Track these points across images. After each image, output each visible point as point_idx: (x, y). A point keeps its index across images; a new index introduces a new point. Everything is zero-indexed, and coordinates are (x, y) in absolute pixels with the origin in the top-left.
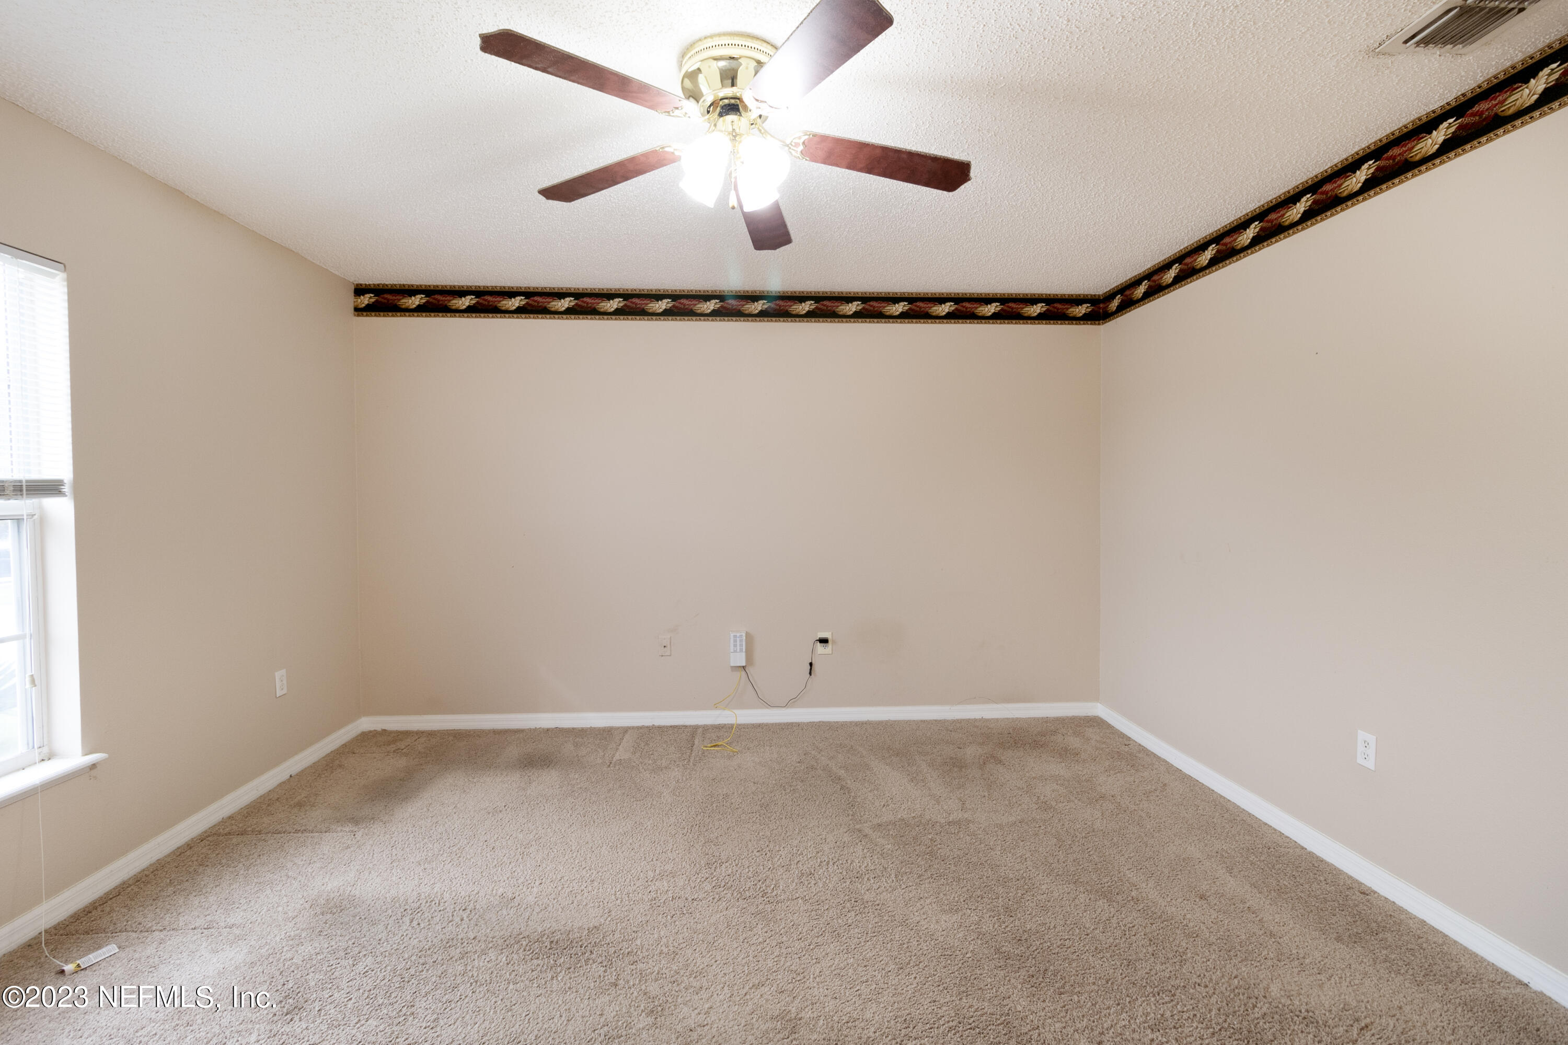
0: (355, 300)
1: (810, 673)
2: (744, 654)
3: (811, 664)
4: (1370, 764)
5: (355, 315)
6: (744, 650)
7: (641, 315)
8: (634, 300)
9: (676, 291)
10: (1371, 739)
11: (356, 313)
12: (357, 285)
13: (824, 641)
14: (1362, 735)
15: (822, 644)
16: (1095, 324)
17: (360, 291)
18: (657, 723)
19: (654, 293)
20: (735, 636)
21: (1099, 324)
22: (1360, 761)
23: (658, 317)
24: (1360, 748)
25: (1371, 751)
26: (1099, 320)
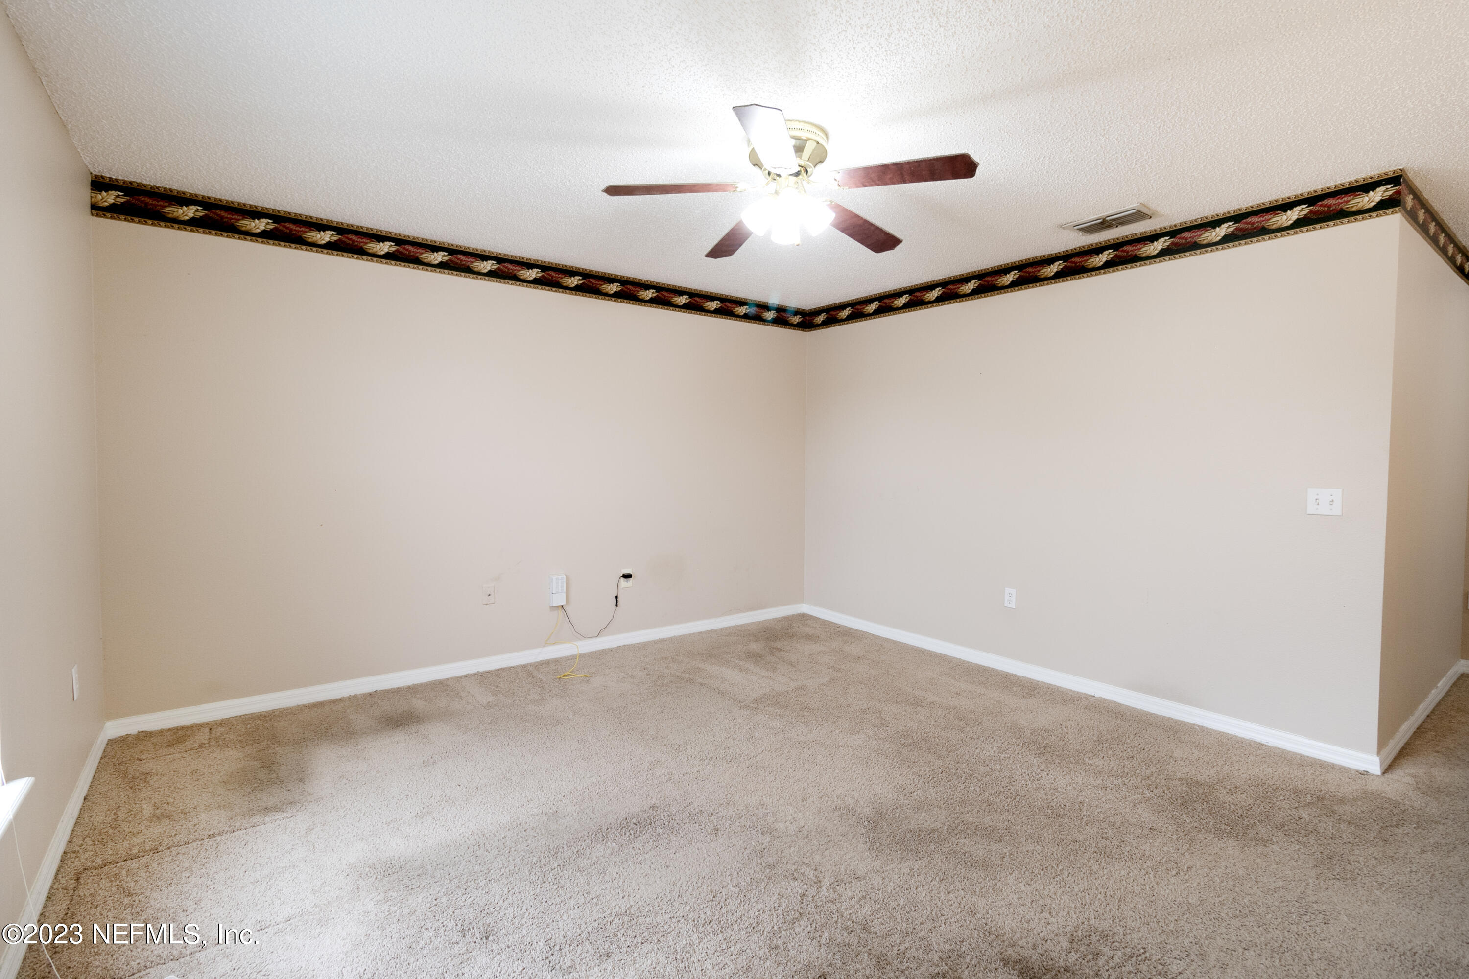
0: (93, 195)
1: (616, 605)
2: (564, 594)
3: (616, 597)
4: (1013, 606)
5: (92, 215)
6: (565, 591)
7: (466, 272)
8: (459, 256)
9: (500, 254)
10: (1013, 591)
11: (94, 212)
12: (96, 176)
13: (627, 576)
14: (1008, 590)
15: (625, 579)
16: (803, 331)
17: (99, 184)
18: (481, 670)
19: (479, 253)
20: (557, 579)
21: (806, 331)
22: (1006, 604)
23: (483, 277)
24: (1007, 597)
25: (1013, 599)
26: (806, 328)
